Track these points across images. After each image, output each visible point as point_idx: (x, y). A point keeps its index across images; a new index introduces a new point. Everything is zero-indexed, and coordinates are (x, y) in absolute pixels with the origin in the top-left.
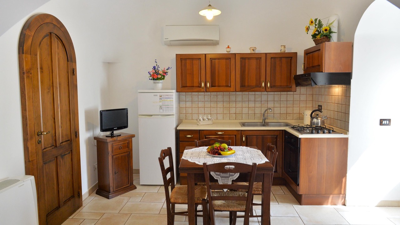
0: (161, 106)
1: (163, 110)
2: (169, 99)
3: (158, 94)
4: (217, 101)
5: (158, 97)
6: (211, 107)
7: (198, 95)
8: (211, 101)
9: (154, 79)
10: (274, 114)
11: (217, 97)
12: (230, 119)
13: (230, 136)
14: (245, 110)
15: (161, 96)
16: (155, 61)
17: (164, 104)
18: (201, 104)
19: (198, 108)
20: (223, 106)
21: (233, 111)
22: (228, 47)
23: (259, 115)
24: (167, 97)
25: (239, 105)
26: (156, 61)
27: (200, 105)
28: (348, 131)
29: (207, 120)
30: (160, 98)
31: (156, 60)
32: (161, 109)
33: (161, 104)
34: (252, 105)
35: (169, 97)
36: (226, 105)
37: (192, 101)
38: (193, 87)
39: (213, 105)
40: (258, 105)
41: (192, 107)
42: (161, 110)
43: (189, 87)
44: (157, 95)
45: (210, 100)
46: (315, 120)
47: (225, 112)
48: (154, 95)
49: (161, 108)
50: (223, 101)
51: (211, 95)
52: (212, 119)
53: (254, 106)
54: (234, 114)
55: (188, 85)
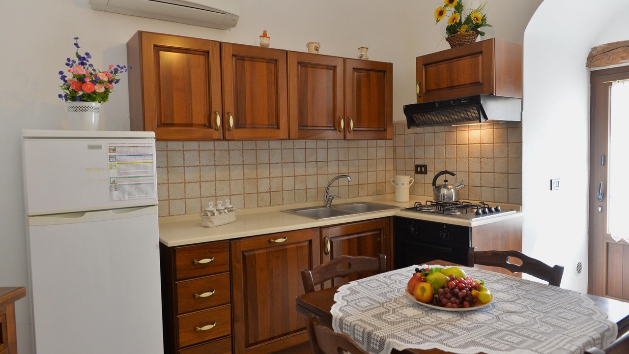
0: (114, 182)
1: (123, 194)
2: (139, 160)
3: (105, 144)
4: (229, 165)
5: (104, 153)
6: (215, 181)
7: (183, 151)
8: (215, 165)
9: (74, 98)
10: (339, 186)
11: (229, 154)
12: (260, 205)
13: (298, 245)
14: (288, 183)
15: (114, 150)
16: (75, 41)
17: (125, 173)
18: (191, 175)
19: (185, 183)
20: (244, 176)
21: (264, 186)
22: (265, 35)
23: (312, 192)
24: (132, 151)
25: (276, 171)
26: (78, 42)
27: (188, 177)
28: (521, 205)
29: (226, 211)
30: (111, 157)
31: (76, 39)
32: (116, 190)
33: (114, 173)
34: (300, 170)
35: (141, 151)
36: (250, 173)
37: (167, 167)
38: (191, 125)
39: (221, 174)
40: (312, 170)
41: (168, 183)
42: (115, 194)
43: (180, 125)
44: (99, 147)
45: (213, 163)
46: (444, 191)
47: (247, 191)
48: (91, 147)
49: (114, 185)
50: (243, 165)
51: (215, 150)
52: (234, 208)
53: (304, 174)
54: (267, 192)
55: (176, 121)
